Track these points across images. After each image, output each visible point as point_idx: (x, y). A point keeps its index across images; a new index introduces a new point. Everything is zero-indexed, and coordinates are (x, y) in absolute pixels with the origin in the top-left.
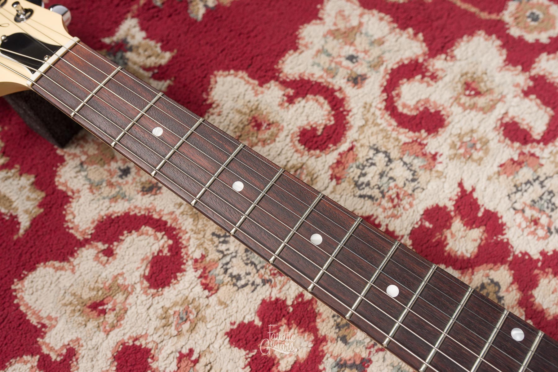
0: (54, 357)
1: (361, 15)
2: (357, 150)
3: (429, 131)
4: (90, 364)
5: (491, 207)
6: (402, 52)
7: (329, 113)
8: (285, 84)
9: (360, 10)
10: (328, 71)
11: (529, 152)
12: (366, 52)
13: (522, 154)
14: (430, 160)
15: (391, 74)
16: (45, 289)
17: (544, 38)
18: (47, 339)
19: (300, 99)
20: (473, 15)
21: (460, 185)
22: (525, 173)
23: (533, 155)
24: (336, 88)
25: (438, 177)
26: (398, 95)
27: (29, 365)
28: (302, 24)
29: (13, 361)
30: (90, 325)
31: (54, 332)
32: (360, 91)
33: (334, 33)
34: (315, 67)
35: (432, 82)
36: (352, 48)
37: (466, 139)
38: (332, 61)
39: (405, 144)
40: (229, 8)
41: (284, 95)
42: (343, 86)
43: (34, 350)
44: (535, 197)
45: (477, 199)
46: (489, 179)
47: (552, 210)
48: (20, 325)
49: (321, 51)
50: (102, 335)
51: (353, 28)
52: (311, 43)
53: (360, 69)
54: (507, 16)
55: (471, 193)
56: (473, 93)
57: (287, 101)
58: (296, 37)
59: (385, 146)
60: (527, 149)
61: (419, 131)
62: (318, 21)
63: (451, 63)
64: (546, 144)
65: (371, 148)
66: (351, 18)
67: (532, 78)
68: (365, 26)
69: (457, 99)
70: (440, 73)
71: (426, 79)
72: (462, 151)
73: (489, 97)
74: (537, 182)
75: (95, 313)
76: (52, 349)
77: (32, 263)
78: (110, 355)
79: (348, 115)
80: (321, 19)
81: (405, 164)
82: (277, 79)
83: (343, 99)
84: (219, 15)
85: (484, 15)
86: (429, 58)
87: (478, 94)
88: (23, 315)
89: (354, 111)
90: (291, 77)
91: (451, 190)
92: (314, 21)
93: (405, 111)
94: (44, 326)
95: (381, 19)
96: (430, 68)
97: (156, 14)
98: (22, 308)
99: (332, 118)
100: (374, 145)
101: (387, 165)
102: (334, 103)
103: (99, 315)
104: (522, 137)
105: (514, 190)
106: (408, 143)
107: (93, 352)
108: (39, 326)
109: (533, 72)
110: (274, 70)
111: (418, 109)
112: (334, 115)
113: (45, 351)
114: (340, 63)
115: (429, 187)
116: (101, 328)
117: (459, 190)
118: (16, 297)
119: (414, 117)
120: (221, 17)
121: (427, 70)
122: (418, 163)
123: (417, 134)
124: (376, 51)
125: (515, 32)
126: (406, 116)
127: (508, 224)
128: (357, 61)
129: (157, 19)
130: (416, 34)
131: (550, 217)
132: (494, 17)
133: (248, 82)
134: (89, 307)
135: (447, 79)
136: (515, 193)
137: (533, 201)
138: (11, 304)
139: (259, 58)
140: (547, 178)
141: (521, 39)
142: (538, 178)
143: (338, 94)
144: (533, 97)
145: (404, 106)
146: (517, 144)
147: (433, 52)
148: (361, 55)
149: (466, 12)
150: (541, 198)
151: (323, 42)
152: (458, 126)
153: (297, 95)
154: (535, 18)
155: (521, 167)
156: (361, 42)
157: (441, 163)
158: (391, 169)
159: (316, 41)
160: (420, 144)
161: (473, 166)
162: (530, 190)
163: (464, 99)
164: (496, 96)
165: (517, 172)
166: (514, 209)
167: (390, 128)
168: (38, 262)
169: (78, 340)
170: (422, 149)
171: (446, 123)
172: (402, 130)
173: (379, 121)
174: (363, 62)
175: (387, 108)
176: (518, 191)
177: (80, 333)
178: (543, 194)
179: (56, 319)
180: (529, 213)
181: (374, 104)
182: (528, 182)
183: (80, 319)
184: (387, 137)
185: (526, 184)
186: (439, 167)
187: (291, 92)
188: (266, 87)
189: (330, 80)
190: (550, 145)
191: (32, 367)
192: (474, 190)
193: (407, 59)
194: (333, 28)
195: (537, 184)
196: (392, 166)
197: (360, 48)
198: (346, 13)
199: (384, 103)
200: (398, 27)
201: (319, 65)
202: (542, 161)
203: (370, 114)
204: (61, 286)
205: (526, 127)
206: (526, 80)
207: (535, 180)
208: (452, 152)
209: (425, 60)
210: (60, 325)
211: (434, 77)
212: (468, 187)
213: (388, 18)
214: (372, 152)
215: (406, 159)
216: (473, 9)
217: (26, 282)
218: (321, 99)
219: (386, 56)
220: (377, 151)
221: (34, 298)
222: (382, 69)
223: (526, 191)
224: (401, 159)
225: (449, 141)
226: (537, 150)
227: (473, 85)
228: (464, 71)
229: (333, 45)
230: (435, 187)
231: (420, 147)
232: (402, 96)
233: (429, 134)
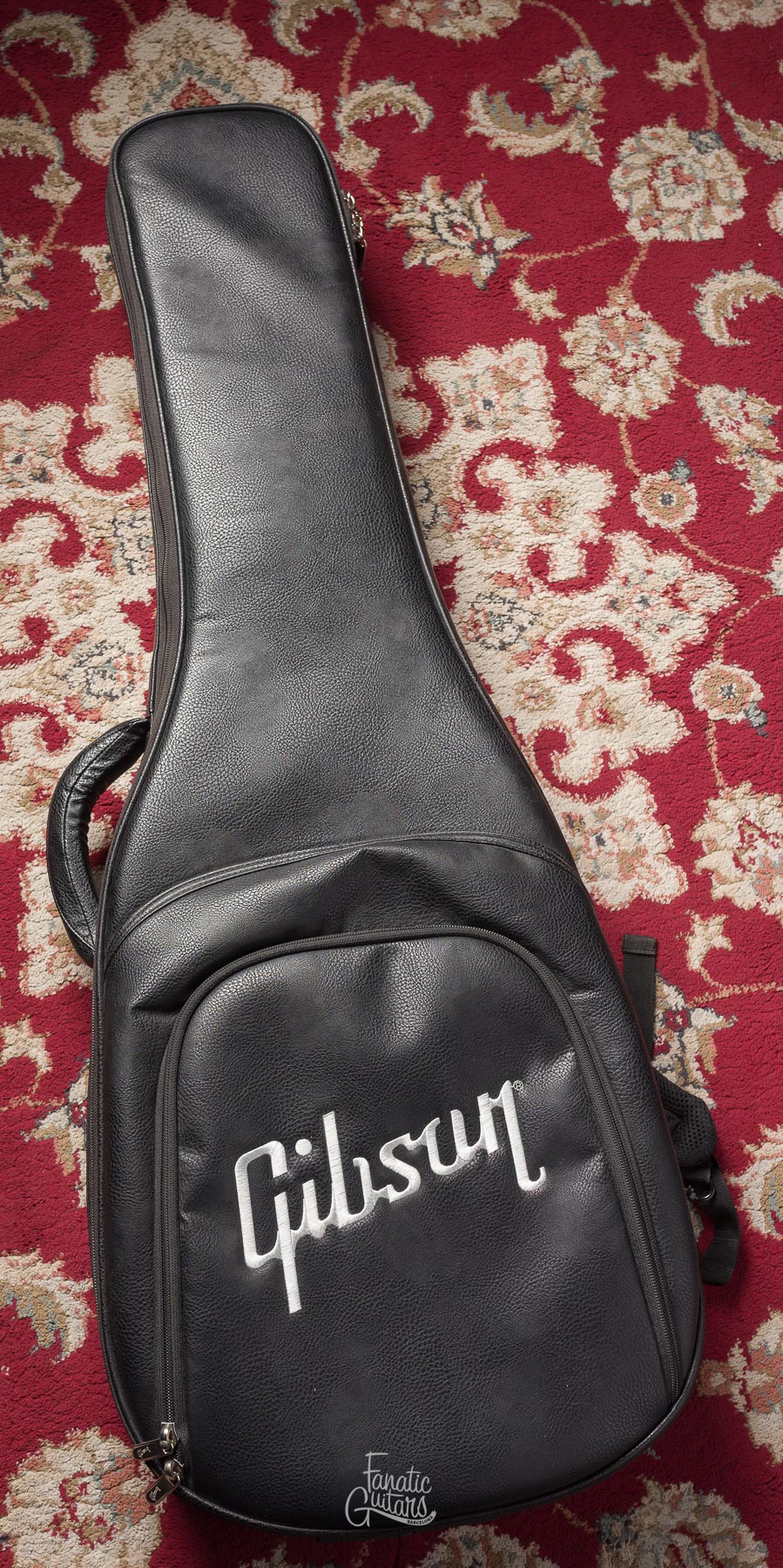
0: (87, 423)
1: (535, 377)
2: (413, 472)
3: (478, 506)
4: (104, 448)
5: (458, 590)
6: (531, 433)
7: (424, 429)
8: (416, 378)
9: (540, 372)
10: (458, 396)
11: (531, 583)
12: (504, 408)
13: (525, 579)
14: (456, 526)
15: (502, 442)
16: (116, 376)
17: (651, 521)
18: (91, 409)
19: (414, 400)
20: (622, 455)
21: (456, 559)
22: (511, 593)
23: (531, 587)
24: (450, 415)
25: (447, 541)
26: (489, 462)
27: (68, 415)
28: (481, 343)
29: (61, 403)
30: (124, 424)
31: (99, 408)
32: (464, 433)
33: (497, 372)
34: (453, 385)
35: (524, 476)
36: (498, 397)
37: (499, 535)
38: (470, 392)
39: (451, 498)
40: (439, 278)
41: (406, 386)
42: (456, 419)
43: (78, 409)
44: (496, 611)
45: (455, 577)
46: (480, 573)
47: (497, 630)
48: (82, 385)
49: (472, 379)
50: (127, 437)
51: (518, 381)
52: (472, 364)
53: (484, 418)
54: (646, 480)
55: (457, 570)
56: (544, 509)
57: (403, 393)
58: (465, 350)
59: (435, 488)
60: (532, 579)
61: (472, 500)
62: (497, 352)
63: (556, 475)
64: (549, 589)
65: (425, 479)
66: (525, 372)
67: (602, 541)
68: (528, 388)
69: (528, 503)
70: (539, 474)
71: (523, 468)
72: (485, 539)
73: (552, 523)
74: (511, 605)
75: (134, 420)
76: (89, 418)
77: (122, 351)
78: (121, 453)
79: (435, 442)
80: (501, 351)
81: (436, 511)
82: (414, 369)
83: (446, 428)
84: (425, 278)
85: (630, 463)
86: (545, 456)
87: (548, 514)
88: (89, 381)
89: (444, 444)
90: (426, 377)
91: (445, 556)
92: (493, 349)
93: (480, 478)
94: (96, 399)
95: (547, 394)
96: (537, 464)
97: (378, 233)
98: (92, 375)
99: (421, 435)
100: (429, 480)
101: (422, 501)
102: (435, 425)
103: (135, 423)
104: (539, 569)
105: (488, 595)
106: (454, 500)
107: (112, 442)
108: (93, 397)
109: (609, 537)
110: (419, 359)
111: (490, 484)
112: (424, 433)
113: (84, 415)
114: (474, 400)
115: (433, 541)
116: (130, 433)
117: (451, 561)
118: (94, 364)
119: (480, 487)
120: (426, 280)
121: (533, 464)
122: (445, 519)
123: (468, 500)
124: (512, 415)
125: (636, 497)
126: (477, 481)
127: (456, 611)
128: (489, 410)
129: (376, 238)
130: (558, 430)
131: (490, 632)
132: (637, 471)
133: (390, 353)
134: (134, 413)
135: (538, 483)
136: (486, 597)
137: (492, 613)
138: (87, 367)
139: (420, 340)
140: (519, 609)
141: (634, 506)
142: (514, 603)
143: (445, 420)
144: (585, 552)
145: (484, 473)
146: (528, 570)
147: (553, 455)
148: (498, 408)
149: (621, 448)
150: (499, 616)
151: (481, 371)
152: (504, 521)
153: (414, 394)
154: (666, 501)
155: (512, 587)
156: (510, 398)
157: (461, 533)
158: (421, 506)
159: (477, 365)
160: (462, 508)
161: (480, 554)
162: (498, 605)
163: (533, 508)
164: (557, 527)
165: (505, 587)
166: (472, 606)
167: (454, 479)
168: (126, 354)
169: (110, 426)
170: (458, 513)
171: (498, 512)
172: (460, 488)
173: (452, 467)
174: (492, 414)
175: (468, 463)
176: (490, 597)
177: (115, 425)
178: (504, 616)
179: (107, 402)
180: (480, 616)
181: (463, 452)
182: (504, 600)
183: (122, 415)
184: (444, 483)
185: (501, 598)
186: (456, 535)
187: (414, 388)
188: (400, 369)
189: (452, 405)
190: (553, 592)
191: (69, 418)
192: (461, 569)
193: (527, 441)
194: (502, 367)
195: (507, 606)
196: (425, 505)
197: (503, 402)
198: (526, 365)
199: (471, 458)
200: (551, 412)
201: (457, 387)
202: (532, 597)
203: (453, 456)
204: (128, 383)
205: (551, 566)
206: (596, 537)
207: (509, 602)
208: (478, 534)
209: (540, 454)
210: (106, 408)
211: (531, 473)
212: (459, 564)
213: (553, 398)
214: (422, 483)
215: (440, 509)
216: (628, 452)
217: (108, 360)
218: (429, 413)
219: (515, 426)
220: (426, 485)
221: (105, 375)
222: (501, 432)
223: (495, 603)
224: (436, 506)
225: (485, 525)
226: (538, 586)
227: (552, 505)
228: (558, 489)
229: (485, 381)
230: (437, 544)
231: (460, 510)
232: (491, 465)
233: (476, 508)
